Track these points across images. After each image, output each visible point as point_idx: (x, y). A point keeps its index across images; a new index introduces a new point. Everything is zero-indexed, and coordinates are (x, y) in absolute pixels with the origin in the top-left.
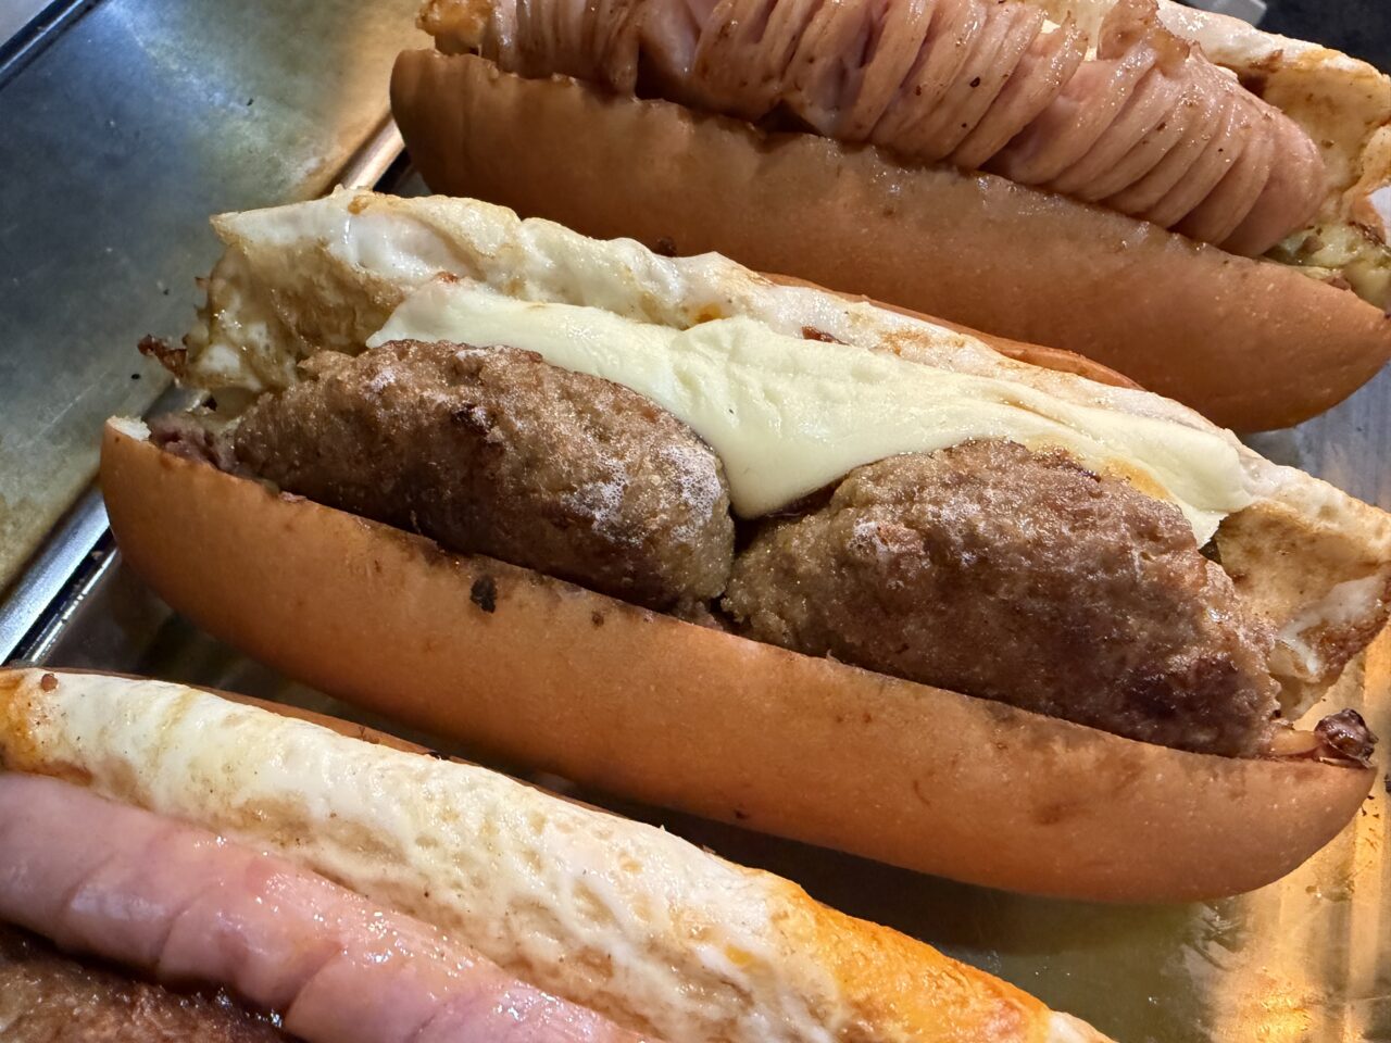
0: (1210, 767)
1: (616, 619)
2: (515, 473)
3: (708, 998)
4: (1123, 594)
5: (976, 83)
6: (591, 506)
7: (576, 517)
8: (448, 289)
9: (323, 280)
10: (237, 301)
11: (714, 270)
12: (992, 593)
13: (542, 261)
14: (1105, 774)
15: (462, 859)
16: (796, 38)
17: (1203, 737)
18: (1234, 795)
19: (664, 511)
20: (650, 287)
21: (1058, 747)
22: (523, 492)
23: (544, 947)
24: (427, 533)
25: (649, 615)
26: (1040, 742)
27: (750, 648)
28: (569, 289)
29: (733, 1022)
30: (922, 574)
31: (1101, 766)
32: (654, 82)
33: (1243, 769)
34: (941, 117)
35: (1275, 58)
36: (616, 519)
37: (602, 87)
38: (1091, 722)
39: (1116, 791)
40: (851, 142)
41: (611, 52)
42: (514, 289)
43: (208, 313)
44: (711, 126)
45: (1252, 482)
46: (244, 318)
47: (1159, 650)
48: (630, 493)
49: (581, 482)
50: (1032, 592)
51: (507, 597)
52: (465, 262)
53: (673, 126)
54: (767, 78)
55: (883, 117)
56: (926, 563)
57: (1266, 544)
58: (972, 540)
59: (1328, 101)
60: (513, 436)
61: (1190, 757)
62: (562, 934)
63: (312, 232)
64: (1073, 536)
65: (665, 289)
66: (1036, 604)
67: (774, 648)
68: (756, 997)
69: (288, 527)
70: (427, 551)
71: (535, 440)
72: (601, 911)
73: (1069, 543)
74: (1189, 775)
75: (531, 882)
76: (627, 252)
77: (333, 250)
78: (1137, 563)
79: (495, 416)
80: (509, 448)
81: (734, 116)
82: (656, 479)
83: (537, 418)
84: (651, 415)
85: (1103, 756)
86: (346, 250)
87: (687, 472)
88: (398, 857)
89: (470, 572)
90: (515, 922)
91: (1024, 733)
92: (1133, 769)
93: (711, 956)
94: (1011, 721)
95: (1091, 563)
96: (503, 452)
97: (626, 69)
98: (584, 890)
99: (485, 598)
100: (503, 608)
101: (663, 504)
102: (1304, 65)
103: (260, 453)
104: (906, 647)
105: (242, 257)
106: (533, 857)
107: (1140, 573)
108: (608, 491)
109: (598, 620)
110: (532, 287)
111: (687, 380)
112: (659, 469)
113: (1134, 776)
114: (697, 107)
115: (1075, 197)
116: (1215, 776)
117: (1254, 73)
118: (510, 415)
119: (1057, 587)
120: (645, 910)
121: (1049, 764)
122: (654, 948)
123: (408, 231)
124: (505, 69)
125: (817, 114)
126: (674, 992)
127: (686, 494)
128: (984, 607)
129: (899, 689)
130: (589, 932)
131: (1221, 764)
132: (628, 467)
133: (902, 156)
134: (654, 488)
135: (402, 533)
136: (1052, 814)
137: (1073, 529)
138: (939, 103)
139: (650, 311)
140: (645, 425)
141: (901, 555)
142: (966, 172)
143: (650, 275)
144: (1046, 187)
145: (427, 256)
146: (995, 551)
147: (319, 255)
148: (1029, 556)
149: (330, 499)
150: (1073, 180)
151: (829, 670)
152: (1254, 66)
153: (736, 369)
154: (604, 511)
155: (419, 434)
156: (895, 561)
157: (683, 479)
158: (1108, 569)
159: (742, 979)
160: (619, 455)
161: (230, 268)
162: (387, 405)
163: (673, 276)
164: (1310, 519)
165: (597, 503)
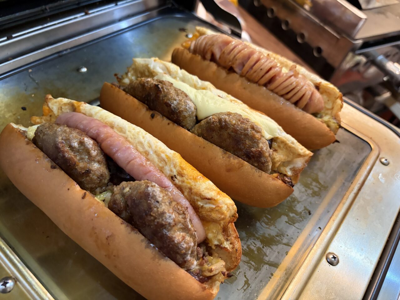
0: (256, 170)
1: (171, 125)
2: (162, 97)
3: (160, 162)
4: (246, 135)
5: (261, 69)
6: (172, 104)
7: (169, 104)
8: (165, 75)
9: (146, 70)
10: (132, 72)
11: (207, 84)
12: (227, 131)
13: (181, 75)
14: (238, 165)
15: (133, 135)
16: (235, 56)
17: (256, 165)
18: (259, 176)
19: (183, 108)
20: (196, 83)
21: (232, 159)
22: (163, 100)
23: (141, 149)
24: (147, 105)
25: (176, 125)
26: (229, 157)
27: (189, 133)
28: (183, 80)
29: (163, 167)
30: (217, 125)
31: (237, 163)
32: (213, 59)
33: (262, 173)
34: (255, 74)
35: (320, 83)
36: (175, 107)
37: (204, 58)
38: (238, 156)
39: (239, 168)
40: (242, 76)
41: (206, 52)
42: (175, 78)
43: (127, 74)
44: (220, 68)
45: (280, 134)
46: (132, 75)
47: (250, 147)
48: (178, 104)
49: (171, 100)
50: (232, 132)
51: (156, 117)
52: (169, 72)
53: (214, 66)
54: (230, 62)
55: (247, 72)
56: (218, 124)
57: (282, 146)
58: (225, 121)
59: (329, 92)
60: (164, 91)
61: (252, 166)
62: (144, 148)
63: (147, 63)
64: (240, 124)
65: (198, 84)
66: (232, 134)
67: (194, 134)
68: (168, 164)
69: (127, 99)
70: (146, 108)
71: (167, 93)
72: (150, 146)
73: (239, 125)
74: (251, 169)
75: (142, 140)
76: (195, 78)
77: (149, 66)
78: (249, 131)
79: (162, 88)
80: (163, 92)
81: (224, 68)
82: (183, 103)
83: (169, 90)
84: (186, 96)
85: (238, 162)
86: (151, 66)
87: (188, 105)
88: (125, 133)
89: (152, 112)
90: (137, 144)
91: (227, 155)
92: (242, 165)
93: (163, 155)
94: (225, 153)
95: (242, 129)
96: (161, 92)
97: (209, 56)
98: (149, 143)
99: (153, 116)
100: (155, 119)
101: (183, 107)
102: (325, 85)
103: (127, 90)
104: (212, 137)
105: (135, 65)
106: (143, 137)
107: (249, 133)
108: (175, 102)
109: (169, 124)
110: (178, 78)
111: (196, 96)
112: (185, 103)
113: (242, 166)
114: (219, 65)
115: (277, 93)
116: (256, 172)
117: (317, 85)
118: (165, 88)
119: (236, 131)
120: (156, 147)
121: (229, 161)
122: (155, 152)
123: (161, 66)
124: (190, 52)
125: (237, 70)
126: (156, 160)
127: (187, 107)
128: (225, 134)
129: (209, 144)
130: (147, 148)
131: (258, 170)
132: (179, 100)
133: (249, 80)
134: (183, 105)
135: (144, 104)
136: (229, 170)
137: (240, 123)
138: (255, 72)
139: (195, 87)
140: (185, 97)
141: (214, 121)
142: (259, 85)
143: (197, 82)
144: (272, 91)
145: (163, 70)
146: (228, 124)
147: (147, 67)
148: (233, 126)
149: (134, 97)
150: (276, 90)
151: (201, 139)
152: (317, 84)
153: (204, 97)
154: (174, 105)
155: (151, 88)
156: (213, 122)
157: (187, 105)
158: (244, 131)
159: (166, 160)
160: (178, 98)
161: (133, 67)
162: (147, 83)
163: (200, 82)
164: (289, 143)
165: (173, 103)
